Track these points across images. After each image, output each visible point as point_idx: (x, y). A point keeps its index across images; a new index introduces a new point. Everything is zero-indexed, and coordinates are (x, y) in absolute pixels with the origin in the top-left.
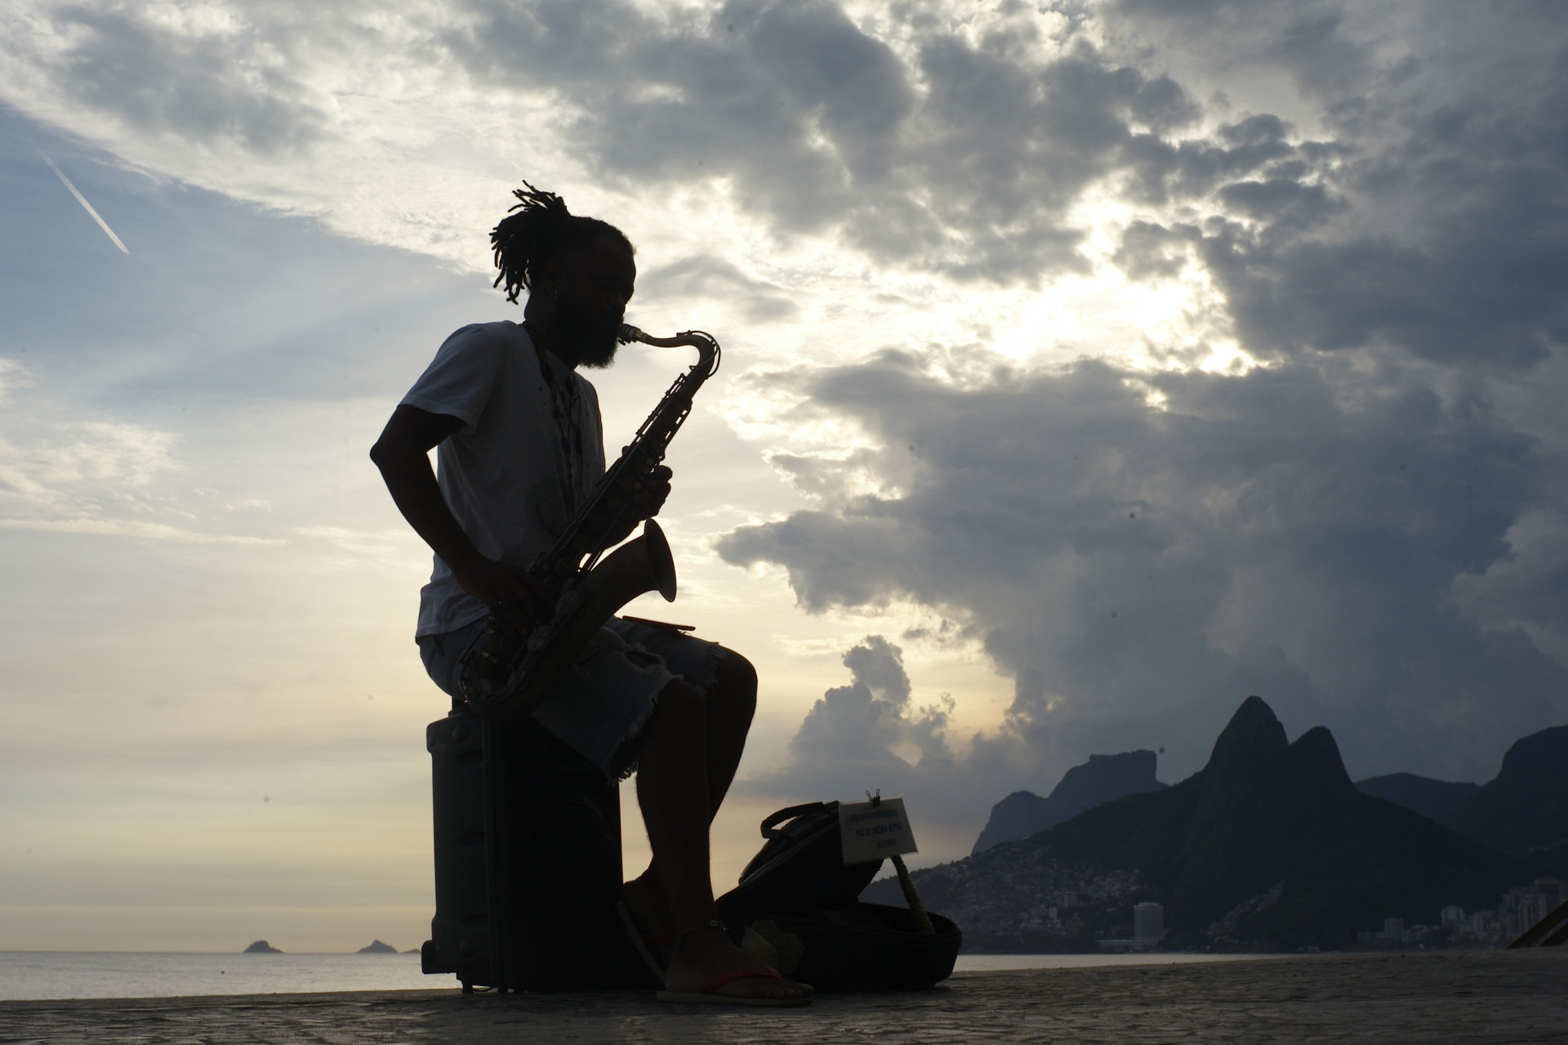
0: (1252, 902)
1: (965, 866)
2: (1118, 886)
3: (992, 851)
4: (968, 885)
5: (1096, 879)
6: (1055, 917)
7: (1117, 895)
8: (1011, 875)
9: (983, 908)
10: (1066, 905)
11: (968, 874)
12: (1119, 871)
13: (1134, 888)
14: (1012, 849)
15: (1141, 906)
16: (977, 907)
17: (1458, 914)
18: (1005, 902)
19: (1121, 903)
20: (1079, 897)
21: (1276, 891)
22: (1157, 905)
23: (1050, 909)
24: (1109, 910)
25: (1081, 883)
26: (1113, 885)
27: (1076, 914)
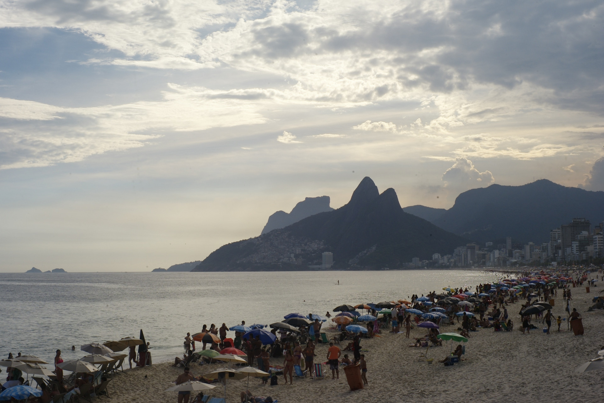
0: (365, 252)
1: (260, 239)
2: (316, 246)
3: (270, 233)
4: (261, 246)
5: (308, 243)
6: (293, 257)
7: (316, 249)
8: (277, 242)
9: (266, 254)
10: (297, 253)
11: (261, 241)
12: (316, 241)
13: (322, 247)
14: (277, 232)
15: (326, 253)
17: (439, 256)
18: (275, 252)
19: (317, 252)
20: (302, 250)
21: (374, 248)
22: (331, 253)
23: (291, 254)
24: (313, 255)
25: (303, 245)
26: (314, 246)
27: (301, 256)
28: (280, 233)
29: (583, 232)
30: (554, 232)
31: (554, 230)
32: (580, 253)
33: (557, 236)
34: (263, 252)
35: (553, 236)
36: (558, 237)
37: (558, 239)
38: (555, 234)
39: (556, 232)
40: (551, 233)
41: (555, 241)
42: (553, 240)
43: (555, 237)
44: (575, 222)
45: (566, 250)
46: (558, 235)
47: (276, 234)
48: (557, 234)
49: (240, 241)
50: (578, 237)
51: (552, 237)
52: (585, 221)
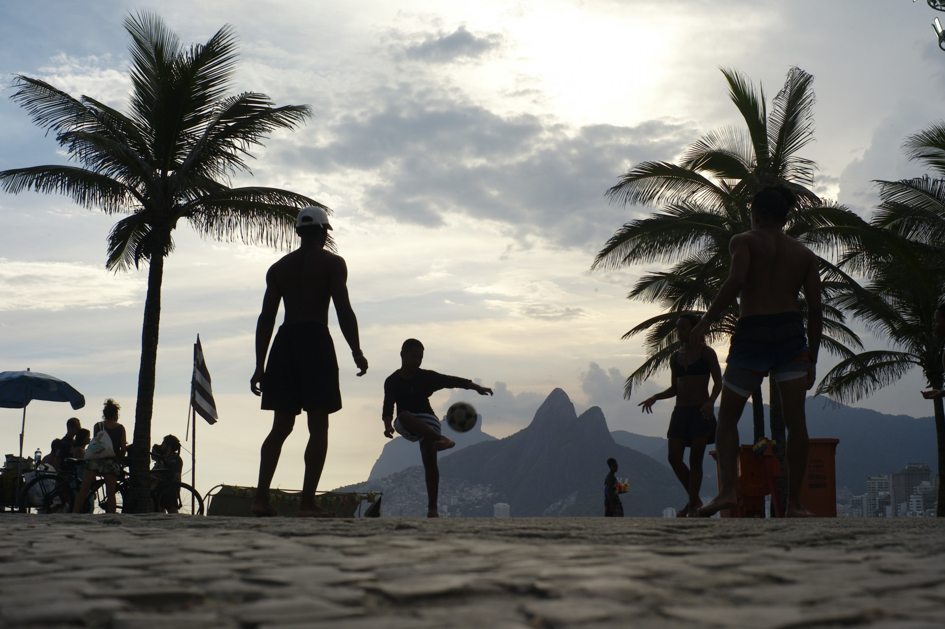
0: (559, 503)
1: (390, 481)
2: (480, 493)
3: (405, 472)
4: (394, 492)
5: (466, 489)
6: (446, 511)
7: (481, 498)
8: (417, 486)
9: (404, 505)
10: (452, 504)
11: (392, 485)
12: (479, 485)
13: (490, 495)
14: (416, 471)
15: (500, 505)
16: (401, 504)
18: (417, 502)
19: (484, 504)
20: (460, 500)
21: (573, 498)
22: (506, 504)
23: (443, 506)
24: (477, 507)
25: (457, 491)
26: (477, 493)
27: (458, 509)
28: (420, 472)
29: (923, 482)
30: (873, 480)
31: (872, 478)
32: (925, 511)
33: (877, 486)
34: (399, 502)
35: (871, 486)
36: (879, 488)
37: (879, 490)
38: (875, 483)
39: (876, 480)
40: (868, 482)
41: (875, 492)
42: (871, 491)
43: (875, 488)
44: (910, 468)
45: (900, 506)
46: (879, 485)
47: (414, 474)
48: (877, 484)
49: (359, 484)
50: (916, 489)
51: (869, 488)
52: (923, 467)
